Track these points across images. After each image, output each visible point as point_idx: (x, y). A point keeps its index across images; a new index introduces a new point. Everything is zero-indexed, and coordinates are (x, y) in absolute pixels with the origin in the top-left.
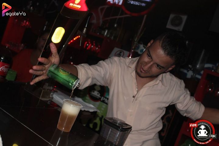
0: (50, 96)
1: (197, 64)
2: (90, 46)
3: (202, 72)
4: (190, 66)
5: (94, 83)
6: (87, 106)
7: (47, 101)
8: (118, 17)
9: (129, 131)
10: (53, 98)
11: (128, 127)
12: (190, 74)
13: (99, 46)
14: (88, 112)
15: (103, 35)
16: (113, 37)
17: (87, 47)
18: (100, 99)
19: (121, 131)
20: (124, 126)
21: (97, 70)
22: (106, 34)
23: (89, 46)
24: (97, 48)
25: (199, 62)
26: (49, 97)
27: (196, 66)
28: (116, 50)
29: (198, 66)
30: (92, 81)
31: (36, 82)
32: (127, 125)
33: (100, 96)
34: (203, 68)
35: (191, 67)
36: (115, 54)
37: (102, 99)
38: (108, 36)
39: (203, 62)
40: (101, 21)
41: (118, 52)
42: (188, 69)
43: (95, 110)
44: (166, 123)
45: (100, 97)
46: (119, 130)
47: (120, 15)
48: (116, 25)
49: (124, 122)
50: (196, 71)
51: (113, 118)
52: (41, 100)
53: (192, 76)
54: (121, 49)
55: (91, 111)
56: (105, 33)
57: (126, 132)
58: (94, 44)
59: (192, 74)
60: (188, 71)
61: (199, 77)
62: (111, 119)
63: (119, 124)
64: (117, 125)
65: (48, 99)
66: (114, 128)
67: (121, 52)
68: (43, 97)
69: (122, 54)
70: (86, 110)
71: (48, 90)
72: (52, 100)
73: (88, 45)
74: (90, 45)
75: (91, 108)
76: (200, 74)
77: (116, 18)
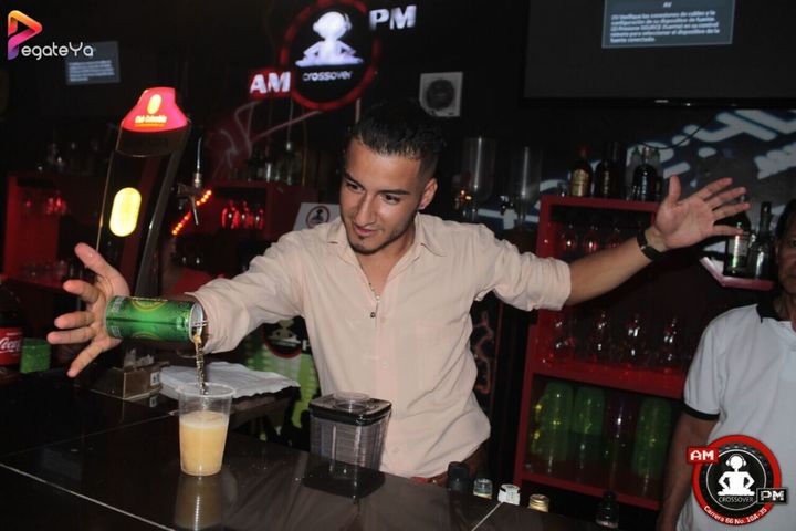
0: (152, 384)
1: (519, 189)
2: (236, 217)
3: (538, 206)
4: (503, 197)
5: (259, 320)
6: (262, 381)
7: (148, 400)
8: (290, 122)
9: (387, 418)
10: (160, 386)
11: (382, 407)
12: (509, 219)
13: (261, 212)
14: (268, 394)
15: (263, 179)
16: (289, 179)
17: (229, 221)
18: (300, 346)
19: (363, 425)
20: (368, 410)
21: (252, 283)
22: (268, 175)
23: (234, 217)
24: (258, 219)
25: (525, 182)
26: (150, 387)
27: (519, 195)
28: (306, 209)
29: (523, 193)
30: (252, 318)
31: (85, 364)
32: (376, 401)
33: (298, 339)
34: (537, 196)
35: (507, 200)
36: (307, 220)
37: (304, 348)
38: (277, 178)
39: (533, 181)
40: (249, 144)
41: (315, 213)
42: (501, 207)
43: (287, 384)
44: (485, 359)
45: (299, 342)
46: (357, 425)
47: (294, 117)
48: (289, 146)
49: (367, 396)
50: (522, 207)
51: (334, 396)
52: (127, 402)
53: (515, 221)
54: (319, 202)
55: (275, 389)
56: (265, 174)
57: (380, 422)
58: (247, 209)
59: (516, 217)
60: (502, 213)
61: (534, 219)
62: (330, 398)
63: (355, 407)
64: (350, 411)
65: (147, 394)
66: (344, 422)
67: (320, 212)
68: (131, 391)
69: (324, 215)
70: (261, 392)
71: (139, 368)
72: (163, 392)
73: (230, 216)
74: (237, 213)
75: (272, 382)
76: (534, 212)
77: (287, 127)
